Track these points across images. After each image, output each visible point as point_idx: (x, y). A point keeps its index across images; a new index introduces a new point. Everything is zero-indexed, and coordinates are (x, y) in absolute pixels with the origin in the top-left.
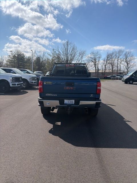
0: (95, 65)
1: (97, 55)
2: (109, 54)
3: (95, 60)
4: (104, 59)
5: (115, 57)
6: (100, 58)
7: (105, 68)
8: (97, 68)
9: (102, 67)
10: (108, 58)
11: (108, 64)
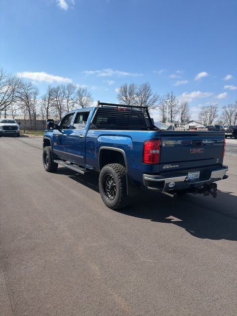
0: (28, 106)
1: (30, 88)
2: (52, 89)
3: (27, 97)
4: (43, 98)
5: (62, 95)
6: (36, 94)
7: (46, 113)
8: (32, 112)
9: (42, 110)
10: (50, 95)
11: (52, 106)
